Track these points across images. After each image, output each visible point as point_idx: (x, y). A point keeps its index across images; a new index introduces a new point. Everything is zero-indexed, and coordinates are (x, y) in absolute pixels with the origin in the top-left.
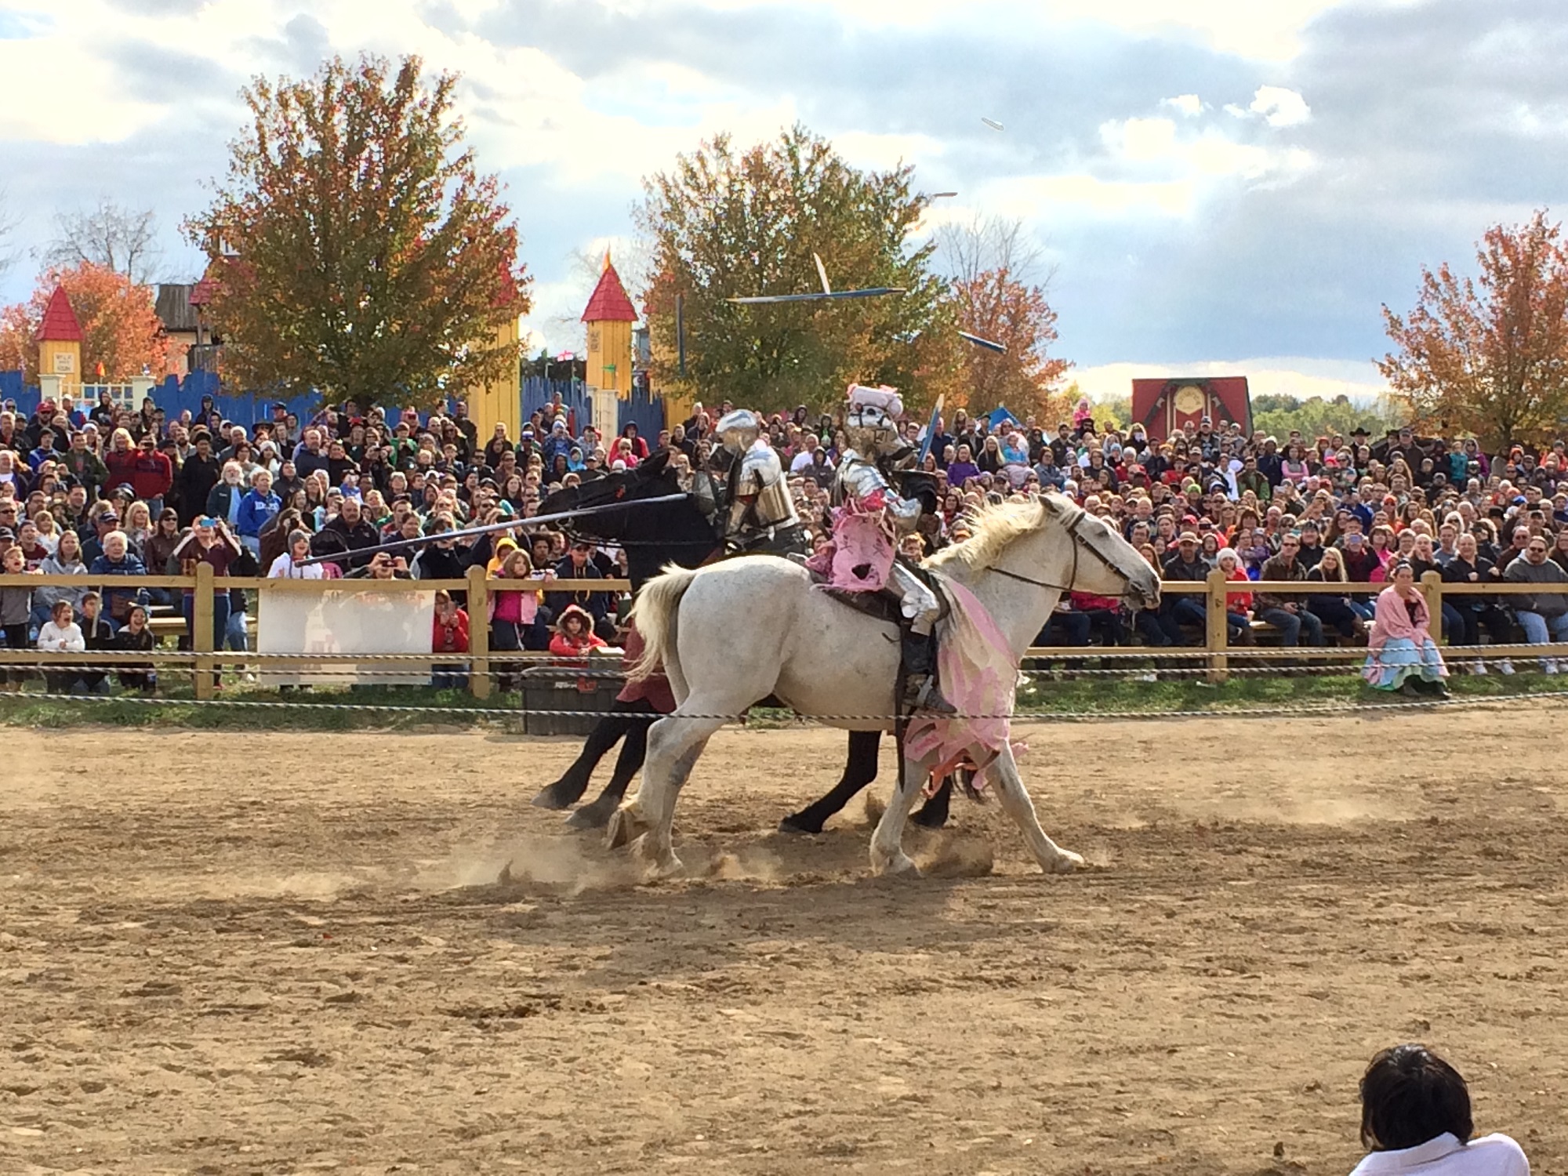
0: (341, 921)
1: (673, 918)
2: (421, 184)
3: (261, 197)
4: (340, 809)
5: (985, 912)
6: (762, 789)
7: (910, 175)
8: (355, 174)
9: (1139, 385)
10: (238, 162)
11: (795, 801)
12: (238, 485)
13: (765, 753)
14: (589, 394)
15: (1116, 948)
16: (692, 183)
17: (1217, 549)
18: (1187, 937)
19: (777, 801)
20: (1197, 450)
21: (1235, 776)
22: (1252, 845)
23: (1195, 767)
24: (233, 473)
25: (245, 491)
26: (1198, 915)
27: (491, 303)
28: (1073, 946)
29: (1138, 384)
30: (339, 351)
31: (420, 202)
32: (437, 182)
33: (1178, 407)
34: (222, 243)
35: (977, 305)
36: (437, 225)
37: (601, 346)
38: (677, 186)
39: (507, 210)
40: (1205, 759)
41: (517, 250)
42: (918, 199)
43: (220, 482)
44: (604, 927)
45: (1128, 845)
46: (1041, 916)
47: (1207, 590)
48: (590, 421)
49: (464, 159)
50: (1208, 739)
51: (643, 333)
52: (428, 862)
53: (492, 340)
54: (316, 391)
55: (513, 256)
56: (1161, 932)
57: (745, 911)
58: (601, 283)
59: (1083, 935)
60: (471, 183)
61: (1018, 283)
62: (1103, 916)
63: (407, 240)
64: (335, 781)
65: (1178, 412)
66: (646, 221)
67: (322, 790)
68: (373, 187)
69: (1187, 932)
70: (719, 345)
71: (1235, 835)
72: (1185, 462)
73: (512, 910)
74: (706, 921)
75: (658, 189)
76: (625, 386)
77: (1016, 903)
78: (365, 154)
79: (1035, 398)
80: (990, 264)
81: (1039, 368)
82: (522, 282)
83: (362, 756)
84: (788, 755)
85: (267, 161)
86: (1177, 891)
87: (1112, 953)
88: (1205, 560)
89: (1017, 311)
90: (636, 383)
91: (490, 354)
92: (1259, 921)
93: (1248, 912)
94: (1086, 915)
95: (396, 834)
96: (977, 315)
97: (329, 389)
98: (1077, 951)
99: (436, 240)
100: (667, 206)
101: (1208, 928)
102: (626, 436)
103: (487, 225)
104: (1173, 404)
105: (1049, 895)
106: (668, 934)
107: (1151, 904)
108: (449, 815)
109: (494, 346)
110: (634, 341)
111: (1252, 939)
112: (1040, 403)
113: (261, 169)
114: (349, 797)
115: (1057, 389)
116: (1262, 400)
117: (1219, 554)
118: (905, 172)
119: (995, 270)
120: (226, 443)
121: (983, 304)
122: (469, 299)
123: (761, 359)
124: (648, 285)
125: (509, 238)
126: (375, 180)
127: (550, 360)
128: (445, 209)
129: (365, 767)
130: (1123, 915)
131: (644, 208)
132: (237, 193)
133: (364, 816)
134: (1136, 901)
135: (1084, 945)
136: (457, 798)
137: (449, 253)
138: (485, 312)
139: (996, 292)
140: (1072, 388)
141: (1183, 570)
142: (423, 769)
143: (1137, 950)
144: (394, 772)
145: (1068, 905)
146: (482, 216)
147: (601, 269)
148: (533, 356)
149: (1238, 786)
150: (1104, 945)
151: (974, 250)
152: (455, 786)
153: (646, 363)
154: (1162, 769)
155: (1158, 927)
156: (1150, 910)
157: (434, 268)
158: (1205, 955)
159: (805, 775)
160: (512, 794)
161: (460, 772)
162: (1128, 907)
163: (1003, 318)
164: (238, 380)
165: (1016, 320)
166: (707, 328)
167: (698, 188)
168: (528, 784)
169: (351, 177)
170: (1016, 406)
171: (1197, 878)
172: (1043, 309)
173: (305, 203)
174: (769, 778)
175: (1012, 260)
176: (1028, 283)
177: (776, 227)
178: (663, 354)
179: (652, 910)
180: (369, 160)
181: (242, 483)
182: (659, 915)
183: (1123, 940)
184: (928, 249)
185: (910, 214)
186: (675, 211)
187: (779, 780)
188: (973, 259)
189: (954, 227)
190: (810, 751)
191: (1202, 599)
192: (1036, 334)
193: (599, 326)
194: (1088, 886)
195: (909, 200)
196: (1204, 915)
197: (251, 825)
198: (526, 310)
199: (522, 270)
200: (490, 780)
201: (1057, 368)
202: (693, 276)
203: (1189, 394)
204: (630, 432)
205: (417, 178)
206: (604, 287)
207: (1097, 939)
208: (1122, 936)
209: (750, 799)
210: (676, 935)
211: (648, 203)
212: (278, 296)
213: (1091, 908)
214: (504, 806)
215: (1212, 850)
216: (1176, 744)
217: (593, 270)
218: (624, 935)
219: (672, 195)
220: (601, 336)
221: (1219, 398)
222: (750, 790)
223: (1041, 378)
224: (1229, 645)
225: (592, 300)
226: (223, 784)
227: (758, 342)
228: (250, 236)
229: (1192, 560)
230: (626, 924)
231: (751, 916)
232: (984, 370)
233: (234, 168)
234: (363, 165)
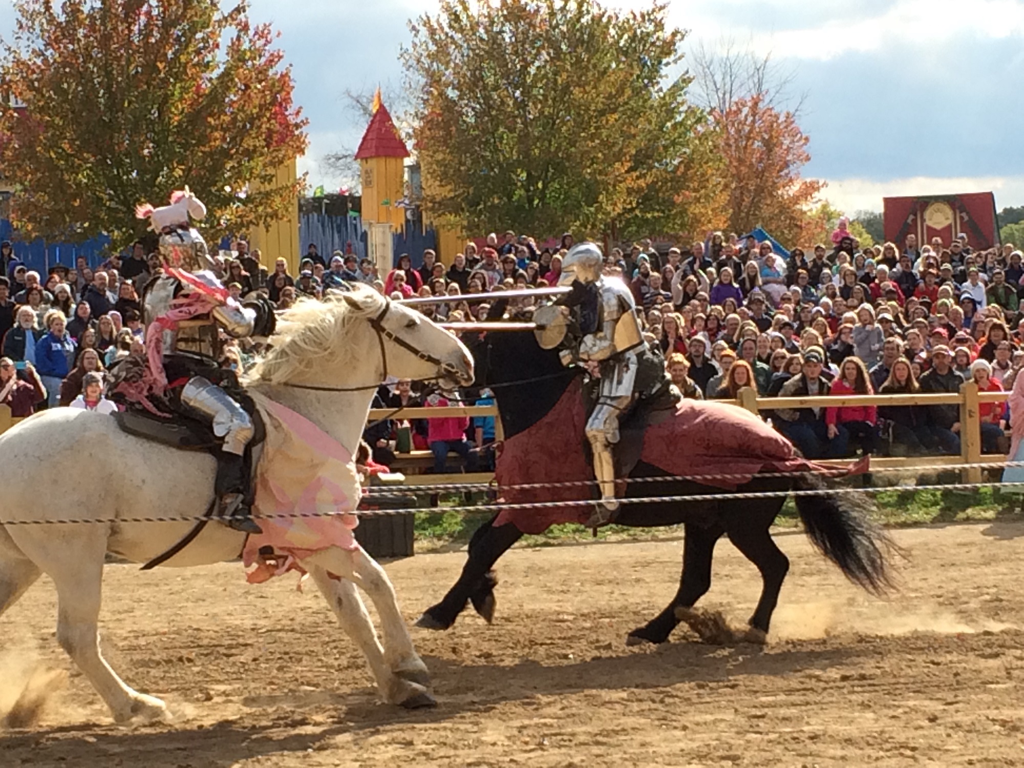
0: (140, 748)
1: (458, 735)
2: (199, 35)
3: (48, 53)
4: (137, 637)
5: (755, 721)
6: (537, 606)
7: (665, 10)
8: (135, 28)
9: (890, 202)
10: (24, 21)
11: (571, 618)
12: (33, 328)
13: (542, 570)
14: (365, 227)
15: (881, 753)
16: (456, 25)
17: (968, 364)
18: (950, 741)
19: (554, 617)
20: (947, 266)
21: (991, 580)
22: (1009, 648)
23: (953, 573)
24: (28, 317)
25: (41, 333)
26: (959, 718)
27: (268, 146)
28: (840, 753)
29: (887, 201)
30: (125, 197)
31: (198, 52)
32: (213, 33)
33: (928, 223)
34: (12, 97)
35: (732, 131)
36: (215, 74)
37: (375, 183)
38: (442, 29)
39: (280, 57)
40: (963, 564)
41: (292, 95)
42: (674, 34)
43: (15, 325)
44: (390, 748)
45: (890, 651)
46: (808, 724)
47: (960, 402)
48: (366, 255)
49: (239, 10)
50: (965, 545)
51: (415, 169)
52: (222, 688)
53: (270, 181)
54: (105, 233)
55: (287, 100)
56: (925, 736)
57: (524, 727)
58: (372, 122)
59: (849, 741)
60: (246, 34)
61: (771, 109)
62: (867, 722)
63: (184, 90)
64: (131, 610)
65: (929, 228)
66: (413, 62)
67: (118, 620)
68: (153, 40)
69: (949, 735)
70: (487, 178)
71: (993, 638)
72: (937, 276)
73: (303, 732)
74: (489, 737)
75: (424, 32)
76: (398, 222)
77: (783, 712)
78: (145, 8)
79: (792, 218)
80: (743, 93)
81: (794, 189)
82: (297, 126)
83: (157, 585)
84: (563, 572)
85: (51, 20)
86: (939, 696)
87: (877, 759)
88: (958, 373)
89: (771, 137)
90: (409, 216)
91: (267, 195)
92: (1018, 724)
93: (1006, 713)
94: (851, 722)
95: (189, 660)
96: (732, 141)
97: (116, 233)
98: (843, 758)
99: (214, 89)
100: (433, 48)
101: (969, 731)
102: (400, 268)
103: (262, 72)
104: (923, 220)
105: (816, 703)
106: (452, 752)
107: (914, 710)
108: (241, 641)
109: (273, 186)
110: (406, 177)
111: (1011, 741)
112: (795, 222)
113: (45, 26)
114: (147, 625)
115: (810, 208)
116: (1009, 212)
117: (972, 366)
118: (661, 8)
119: (748, 98)
120: (21, 286)
121: (738, 131)
122: (248, 143)
123: (528, 191)
124: (417, 124)
125: (284, 81)
126: (155, 33)
127: (327, 197)
128: (221, 57)
129: (160, 596)
130: (888, 721)
131: (411, 50)
132: (24, 50)
133: (159, 645)
134: (899, 707)
135: (851, 751)
136: (248, 624)
137: (227, 100)
138: (262, 154)
139: (750, 119)
140: (825, 206)
141: (937, 381)
142: (214, 596)
143: (902, 754)
144: (187, 600)
145: (834, 712)
146: (256, 62)
147: (374, 108)
148: (309, 194)
149: (994, 590)
150: (869, 751)
151: (728, 79)
152: (245, 612)
153: (418, 199)
154: (921, 575)
155: (920, 732)
156: (913, 715)
157: (211, 115)
158: (966, 758)
159: (579, 591)
160: (300, 617)
161: (250, 598)
162: (891, 713)
163: (757, 144)
164: (30, 227)
165: (769, 146)
166: (475, 162)
167: (461, 30)
168: (315, 607)
169: (130, 31)
170: (773, 227)
171: (958, 684)
172: (795, 133)
173: (88, 57)
174: (545, 596)
175: (764, 88)
176: (781, 109)
177: (537, 64)
178: (434, 189)
179: (435, 729)
180: (148, 13)
181: (36, 326)
182: (443, 733)
183: (888, 746)
184: (684, 81)
185: (668, 48)
186: (441, 53)
187: (555, 597)
188: (728, 87)
189: (708, 58)
190: (584, 568)
191: (955, 411)
192: (790, 158)
193: (373, 163)
194: (853, 692)
195: (666, 34)
196: (966, 719)
197: (53, 656)
198: (302, 151)
199: (298, 113)
200: (279, 605)
201: (810, 189)
202: (461, 114)
203: (938, 210)
204: (405, 265)
205: (193, 30)
206: (376, 125)
207: (863, 744)
208: (887, 741)
209: (528, 617)
210: (460, 752)
211: (415, 45)
212: (66, 146)
213: (857, 714)
214: (293, 630)
215: (970, 654)
216: (934, 550)
217: (365, 109)
218: (411, 754)
219: (437, 37)
220: (375, 172)
221: (968, 214)
222: (528, 607)
223: (796, 199)
224: (983, 452)
225: (364, 139)
226: (26, 616)
227: (524, 175)
228: (38, 90)
229: (945, 372)
230: (410, 743)
231: (530, 732)
232: (742, 193)
233: (21, 27)
234: (143, 19)
